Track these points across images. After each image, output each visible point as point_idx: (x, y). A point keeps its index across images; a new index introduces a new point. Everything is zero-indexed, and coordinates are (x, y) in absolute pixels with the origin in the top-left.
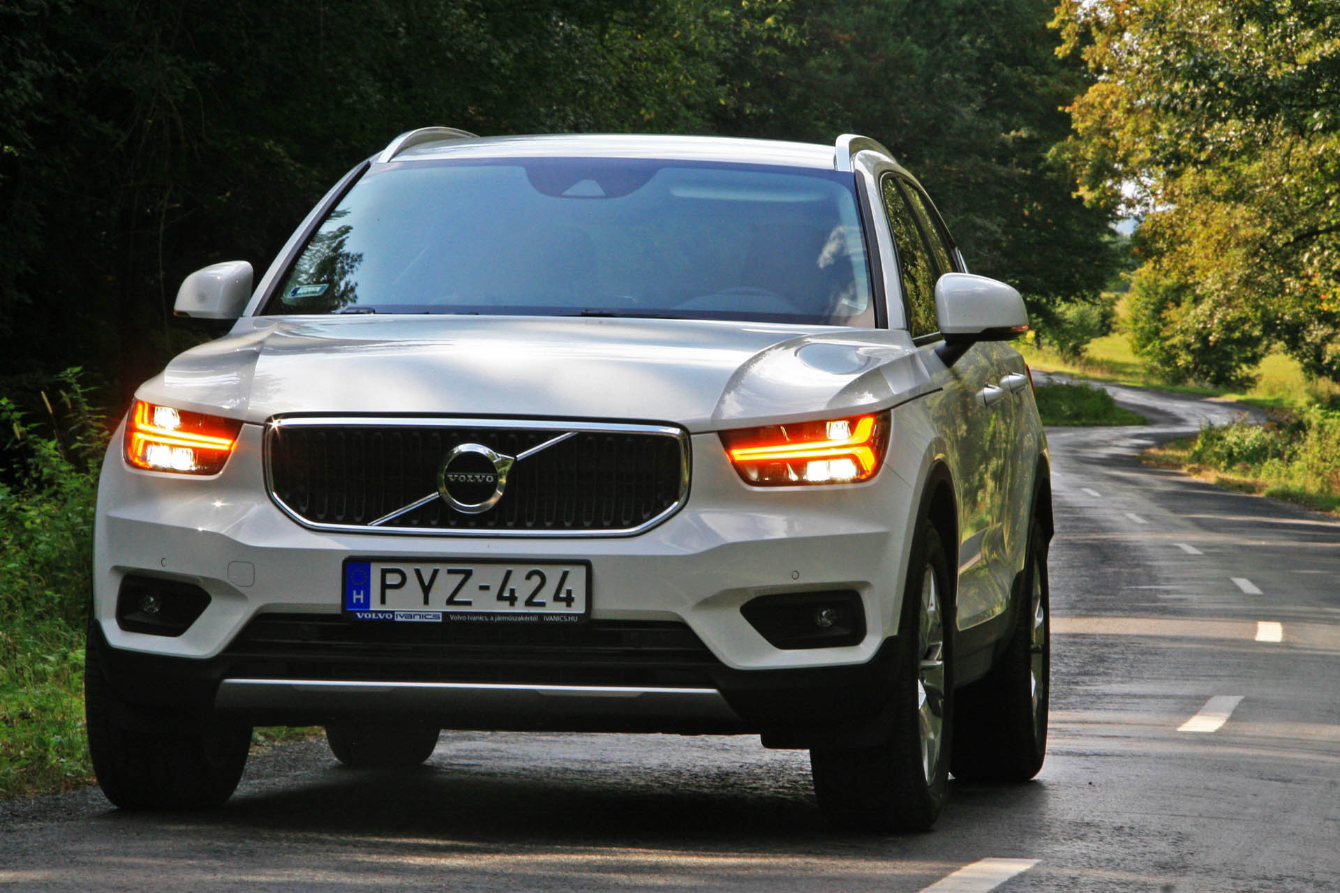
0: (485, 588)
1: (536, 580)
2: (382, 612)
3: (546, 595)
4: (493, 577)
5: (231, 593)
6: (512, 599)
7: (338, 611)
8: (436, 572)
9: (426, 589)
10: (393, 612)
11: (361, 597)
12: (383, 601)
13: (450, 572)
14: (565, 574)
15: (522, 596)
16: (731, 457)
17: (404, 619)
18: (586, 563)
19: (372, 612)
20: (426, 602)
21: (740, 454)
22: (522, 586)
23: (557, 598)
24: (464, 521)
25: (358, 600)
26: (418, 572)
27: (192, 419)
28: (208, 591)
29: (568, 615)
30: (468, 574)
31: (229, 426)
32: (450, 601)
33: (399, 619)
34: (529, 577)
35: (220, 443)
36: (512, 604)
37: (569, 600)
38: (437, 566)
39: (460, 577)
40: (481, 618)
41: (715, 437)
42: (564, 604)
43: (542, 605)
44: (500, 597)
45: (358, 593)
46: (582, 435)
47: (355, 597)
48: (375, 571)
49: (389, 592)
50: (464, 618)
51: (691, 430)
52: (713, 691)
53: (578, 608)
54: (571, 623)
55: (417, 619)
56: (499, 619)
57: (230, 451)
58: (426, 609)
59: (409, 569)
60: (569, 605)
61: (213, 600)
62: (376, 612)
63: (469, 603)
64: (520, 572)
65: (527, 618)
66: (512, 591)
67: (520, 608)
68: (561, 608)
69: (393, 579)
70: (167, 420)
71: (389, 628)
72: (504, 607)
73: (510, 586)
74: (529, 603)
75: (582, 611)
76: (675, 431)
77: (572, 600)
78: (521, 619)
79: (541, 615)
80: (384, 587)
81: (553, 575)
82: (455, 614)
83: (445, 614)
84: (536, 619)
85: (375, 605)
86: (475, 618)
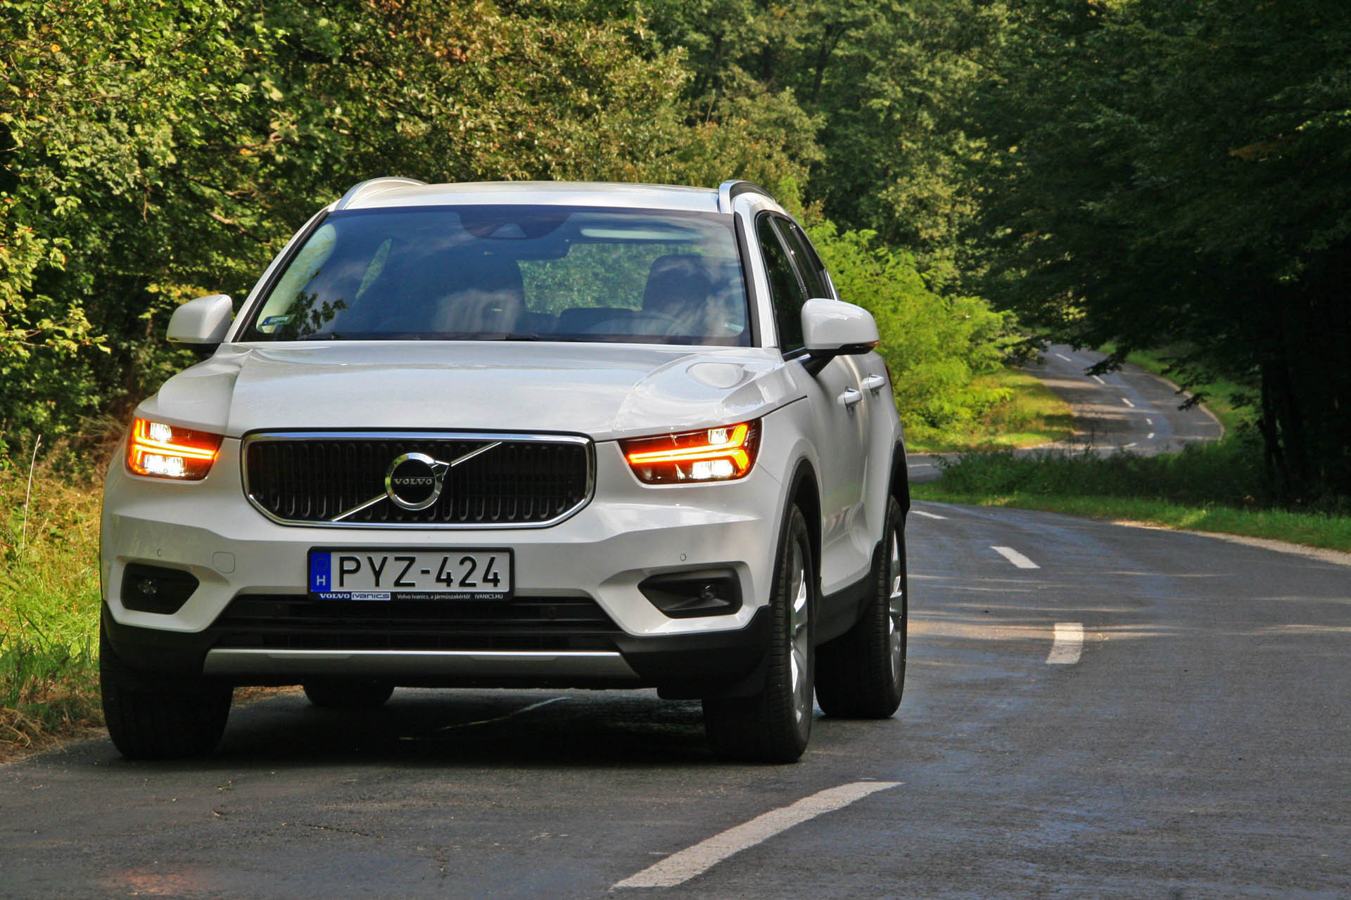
0: (425, 572)
1: (468, 565)
2: (341, 593)
3: (476, 578)
4: (432, 563)
5: (216, 577)
6: (449, 581)
7: (304, 592)
8: (385, 559)
9: (377, 574)
10: (350, 593)
11: (324, 580)
12: (342, 584)
13: (397, 559)
14: (492, 560)
15: (457, 578)
16: (629, 460)
17: (359, 599)
18: (509, 551)
19: (332, 593)
20: (377, 584)
21: (636, 458)
22: (457, 570)
23: (485, 580)
24: (408, 517)
25: (321, 583)
26: (370, 559)
27: (182, 434)
28: (198, 577)
29: (495, 593)
30: (412, 560)
31: (213, 439)
32: (397, 584)
33: (355, 598)
34: (462, 562)
35: (205, 454)
36: (449, 585)
37: (496, 581)
38: (385, 555)
39: (406, 563)
40: (423, 597)
41: (616, 444)
42: (492, 584)
43: (474, 585)
44: (439, 580)
45: (321, 578)
46: (506, 444)
47: (318, 580)
48: (335, 559)
49: (346, 576)
50: (409, 597)
51: (595, 439)
52: (617, 654)
53: (503, 587)
54: (498, 601)
55: (370, 598)
56: (438, 597)
57: (213, 461)
58: (377, 589)
59: (362, 557)
60: (496, 585)
61: (202, 584)
62: (337, 593)
63: (413, 585)
64: (454, 559)
65: (460, 597)
66: (449, 574)
67: (455, 588)
68: (489, 588)
69: (349, 566)
70: (161, 433)
71: (347, 606)
72: (442, 588)
73: (446, 570)
74: (463, 584)
75: (506, 590)
76: (585, 441)
77: (498, 581)
78: (457, 597)
79: (473, 594)
80: (343, 572)
81: (482, 561)
82: (399, 593)
83: (393, 594)
84: (468, 597)
85: (335, 587)
86: (418, 597)
